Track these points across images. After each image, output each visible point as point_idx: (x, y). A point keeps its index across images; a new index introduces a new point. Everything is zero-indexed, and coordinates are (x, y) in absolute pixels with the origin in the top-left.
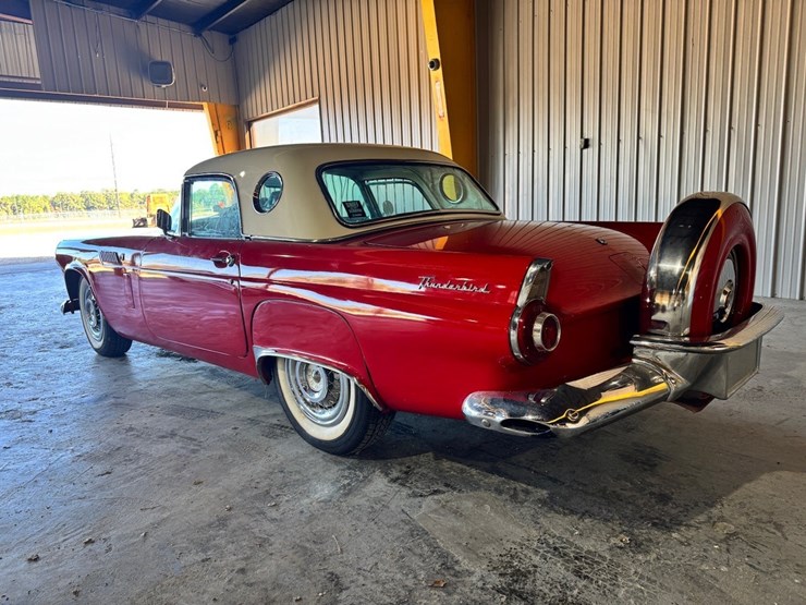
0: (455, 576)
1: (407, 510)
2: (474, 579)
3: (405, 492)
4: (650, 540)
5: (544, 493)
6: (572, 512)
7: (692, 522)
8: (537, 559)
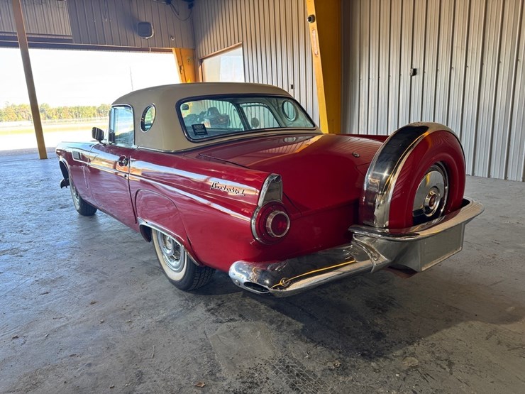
0: (214, 380)
1: (207, 331)
2: (225, 383)
3: (213, 318)
4: (354, 366)
5: (300, 325)
6: (312, 341)
7: (391, 355)
8: (272, 373)
